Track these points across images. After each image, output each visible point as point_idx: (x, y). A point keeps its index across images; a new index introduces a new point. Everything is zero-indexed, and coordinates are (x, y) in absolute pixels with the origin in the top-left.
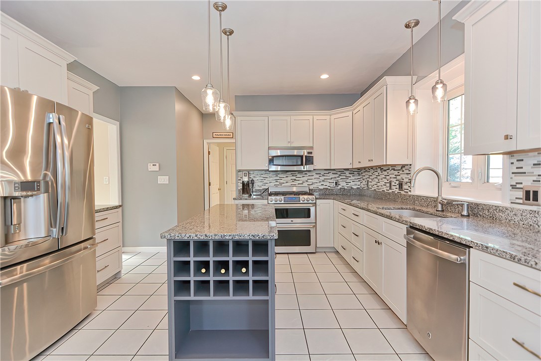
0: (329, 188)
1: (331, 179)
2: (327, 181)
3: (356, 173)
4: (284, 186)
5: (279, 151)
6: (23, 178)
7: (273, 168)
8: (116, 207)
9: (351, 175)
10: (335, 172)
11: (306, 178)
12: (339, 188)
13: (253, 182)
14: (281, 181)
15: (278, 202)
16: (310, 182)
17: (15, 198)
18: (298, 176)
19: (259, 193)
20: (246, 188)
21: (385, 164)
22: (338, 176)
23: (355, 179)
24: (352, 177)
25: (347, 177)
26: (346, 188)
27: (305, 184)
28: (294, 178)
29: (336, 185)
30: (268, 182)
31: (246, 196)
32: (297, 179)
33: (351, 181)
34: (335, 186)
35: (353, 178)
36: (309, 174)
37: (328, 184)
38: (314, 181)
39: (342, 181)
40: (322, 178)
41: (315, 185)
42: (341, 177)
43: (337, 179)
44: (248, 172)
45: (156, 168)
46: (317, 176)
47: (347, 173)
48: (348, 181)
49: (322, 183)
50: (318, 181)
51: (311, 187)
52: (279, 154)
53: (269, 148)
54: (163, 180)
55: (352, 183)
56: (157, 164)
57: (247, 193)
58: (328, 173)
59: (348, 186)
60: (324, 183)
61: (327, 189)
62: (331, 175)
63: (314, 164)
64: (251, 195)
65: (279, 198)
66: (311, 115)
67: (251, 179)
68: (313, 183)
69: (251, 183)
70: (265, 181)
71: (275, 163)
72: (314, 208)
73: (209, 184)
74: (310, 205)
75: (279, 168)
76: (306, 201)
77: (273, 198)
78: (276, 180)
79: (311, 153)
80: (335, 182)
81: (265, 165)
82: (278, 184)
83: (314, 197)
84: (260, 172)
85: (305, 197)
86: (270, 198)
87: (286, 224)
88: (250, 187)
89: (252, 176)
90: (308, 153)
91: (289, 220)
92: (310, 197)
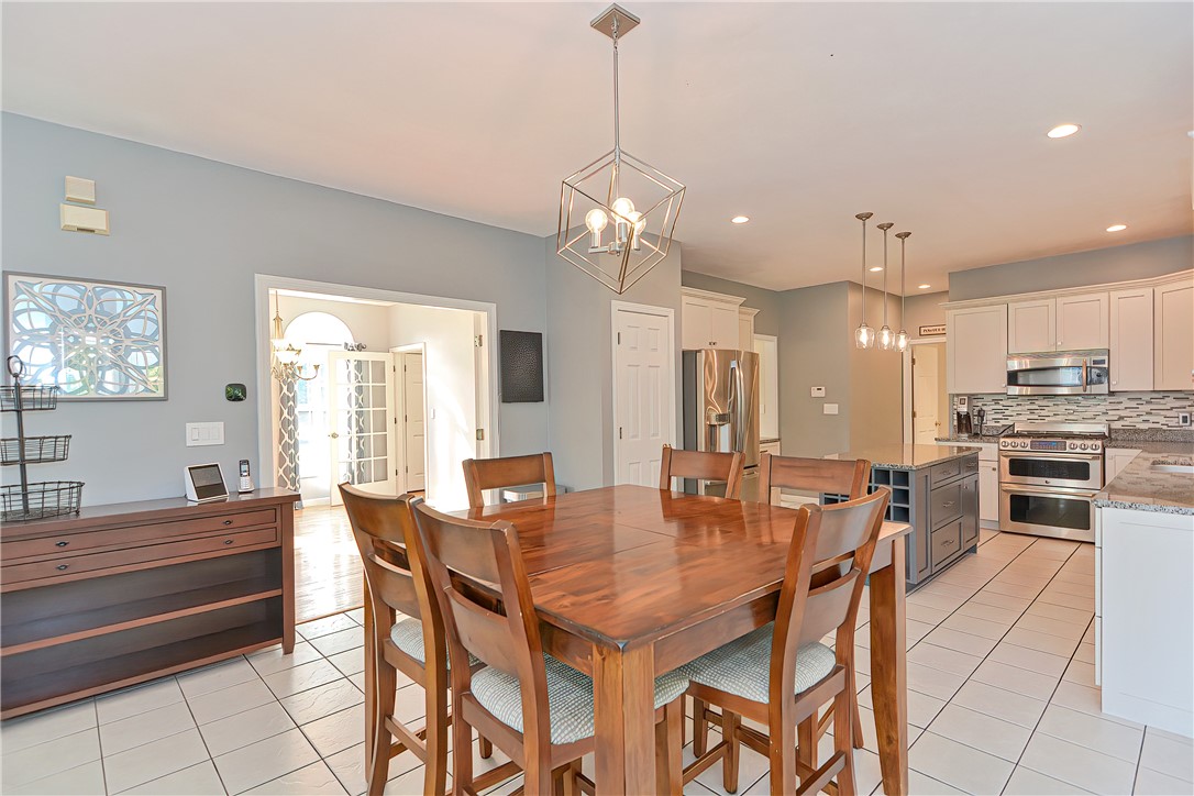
0: (1165, 427)
1: (1172, 409)
2: (1158, 415)
4: (1050, 422)
5: (1028, 361)
6: (720, 412)
7: (1015, 390)
8: (775, 441)
10: (1182, 396)
11: (1102, 408)
13: (981, 414)
14: (1043, 413)
15: (1019, 448)
16: (1113, 415)
18: (1084, 403)
19: (996, 432)
20: (964, 424)
22: (1190, 403)
27: (1102, 419)
28: (1073, 407)
29: (1185, 421)
30: (1014, 414)
31: (965, 436)
32: (1080, 409)
34: (1181, 423)
36: (1112, 399)
37: (1163, 421)
38: (1122, 413)
40: (1148, 408)
41: (1127, 422)
43: (1188, 409)
44: (972, 397)
45: (822, 393)
46: (1133, 404)
49: (1146, 418)
50: (1134, 414)
51: (1117, 425)
52: (1029, 367)
53: (1010, 357)
54: (831, 409)
56: (823, 389)
57: (968, 432)
58: (1163, 399)
60: (1152, 418)
61: (1158, 430)
62: (1170, 402)
63: (1113, 382)
64: (976, 435)
65: (1019, 441)
66: (1104, 291)
67: (977, 409)
68: (1121, 418)
69: (979, 415)
70: (1007, 413)
71: (1020, 381)
72: (1099, 462)
73: (914, 415)
74: (1090, 457)
75: (1028, 390)
76: (1078, 450)
77: (1009, 440)
78: (1032, 411)
79: (1103, 362)
80: (1181, 415)
81: (999, 384)
82: (1036, 417)
83: (1099, 443)
84: (996, 398)
85: (1078, 442)
86: (1002, 440)
87: (1035, 486)
88: (975, 421)
89: (980, 404)
90: (1095, 362)
91: (1041, 480)
92: (1089, 443)
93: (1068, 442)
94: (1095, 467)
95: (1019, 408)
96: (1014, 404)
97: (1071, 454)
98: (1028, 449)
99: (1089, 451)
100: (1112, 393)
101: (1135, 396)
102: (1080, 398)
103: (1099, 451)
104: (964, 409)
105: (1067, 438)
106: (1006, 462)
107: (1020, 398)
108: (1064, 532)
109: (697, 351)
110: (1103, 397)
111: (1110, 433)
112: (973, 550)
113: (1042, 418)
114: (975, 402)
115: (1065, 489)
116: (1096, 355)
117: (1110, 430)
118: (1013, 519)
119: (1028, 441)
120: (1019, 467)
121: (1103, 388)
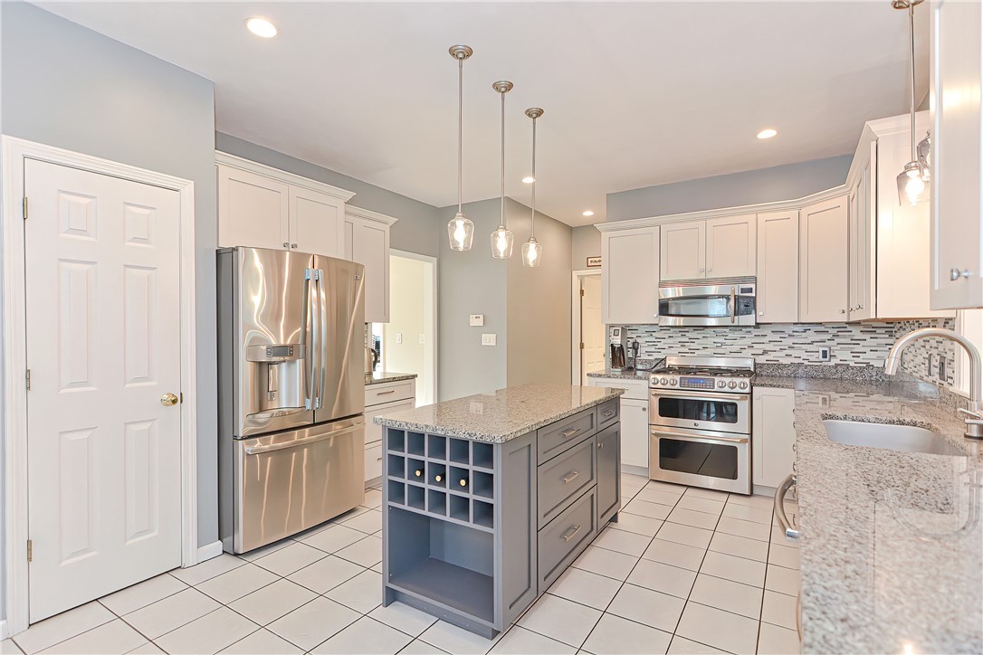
0: (806, 363)
1: (812, 343)
2: (800, 349)
3: (883, 331)
4: (699, 356)
5: (680, 288)
6: (274, 343)
7: (671, 321)
8: (408, 378)
9: (867, 336)
10: (822, 328)
11: (748, 341)
12: (833, 363)
13: (635, 347)
14: (693, 346)
15: (668, 386)
16: (758, 349)
17: (270, 363)
18: (731, 335)
19: (648, 367)
20: (618, 357)
21: (873, 317)
22: (830, 337)
23: (879, 345)
24: (868, 340)
25: (856, 342)
26: (852, 364)
27: (748, 352)
28: (721, 340)
29: (825, 356)
30: (666, 346)
31: (618, 371)
32: (727, 342)
33: (867, 350)
34: (821, 359)
35: (870, 342)
36: (758, 331)
37: (804, 355)
38: (767, 347)
39: (842, 349)
40: (789, 341)
41: (771, 356)
42: (837, 340)
43: (828, 343)
44: (625, 329)
45: (480, 322)
46: (776, 337)
47: (856, 332)
48: (857, 348)
49: (788, 352)
50: (777, 348)
51: (762, 360)
52: (681, 295)
53: (662, 284)
54: (489, 339)
55: (870, 355)
56: (482, 316)
57: (621, 366)
58: (805, 331)
59: (857, 360)
60: (794, 353)
61: (800, 365)
62: (811, 336)
63: (760, 313)
64: (630, 369)
65: (668, 377)
66: (752, 213)
67: (631, 341)
68: (765, 352)
69: (634, 348)
70: (660, 345)
71: (672, 311)
72: (747, 402)
73: (582, 346)
74: (737, 397)
75: (680, 321)
76: (727, 389)
77: (659, 377)
78: (683, 344)
79: (750, 290)
80: (821, 349)
81: (652, 315)
82: (687, 350)
83: (747, 380)
84: (651, 328)
85: (727, 380)
86: (652, 376)
87: (683, 429)
88: (630, 354)
89: (634, 336)
90: (743, 290)
91: (690, 423)
92: (738, 380)
93: (717, 379)
94: (743, 408)
95: (671, 341)
96: (666, 336)
97: (718, 391)
98: (677, 386)
99: (737, 390)
100: (758, 325)
101: (778, 328)
102: (727, 330)
103: (747, 390)
104: (617, 341)
105: (716, 374)
106: (656, 402)
107: (672, 330)
108: (711, 482)
109: (233, 249)
110: (749, 329)
111: (755, 368)
112: (614, 519)
113: (692, 351)
114: (629, 334)
115: (711, 432)
116: (744, 282)
117: (755, 364)
118: (662, 466)
119: (677, 377)
120: (670, 407)
121: (749, 320)
